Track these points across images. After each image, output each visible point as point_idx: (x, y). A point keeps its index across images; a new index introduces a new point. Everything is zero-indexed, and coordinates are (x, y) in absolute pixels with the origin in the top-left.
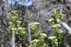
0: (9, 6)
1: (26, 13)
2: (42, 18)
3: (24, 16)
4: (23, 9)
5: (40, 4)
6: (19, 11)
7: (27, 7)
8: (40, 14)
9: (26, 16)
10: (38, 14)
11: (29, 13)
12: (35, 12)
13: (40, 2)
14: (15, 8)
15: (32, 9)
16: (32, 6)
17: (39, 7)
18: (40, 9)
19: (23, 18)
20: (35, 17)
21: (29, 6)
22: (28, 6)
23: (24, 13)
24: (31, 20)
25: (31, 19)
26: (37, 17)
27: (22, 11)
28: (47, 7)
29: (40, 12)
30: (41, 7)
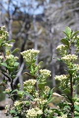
0: (4, 13)
1: (32, 27)
2: (57, 37)
3: (29, 32)
4: (27, 20)
5: (55, 12)
6: (20, 23)
7: (34, 16)
8: (55, 30)
9: (33, 31)
10: (52, 30)
11: (38, 26)
12: (46, 26)
13: (57, 10)
14: (14, 17)
15: (42, 20)
16: (43, 15)
17: (54, 18)
18: (56, 21)
19: (27, 35)
20: (47, 35)
21: (39, 15)
22: (36, 16)
23: (28, 26)
24: (40, 39)
25: (40, 37)
26: (51, 35)
27: (25, 23)
28: (67, 18)
29: (56, 27)
30: (58, 18)
